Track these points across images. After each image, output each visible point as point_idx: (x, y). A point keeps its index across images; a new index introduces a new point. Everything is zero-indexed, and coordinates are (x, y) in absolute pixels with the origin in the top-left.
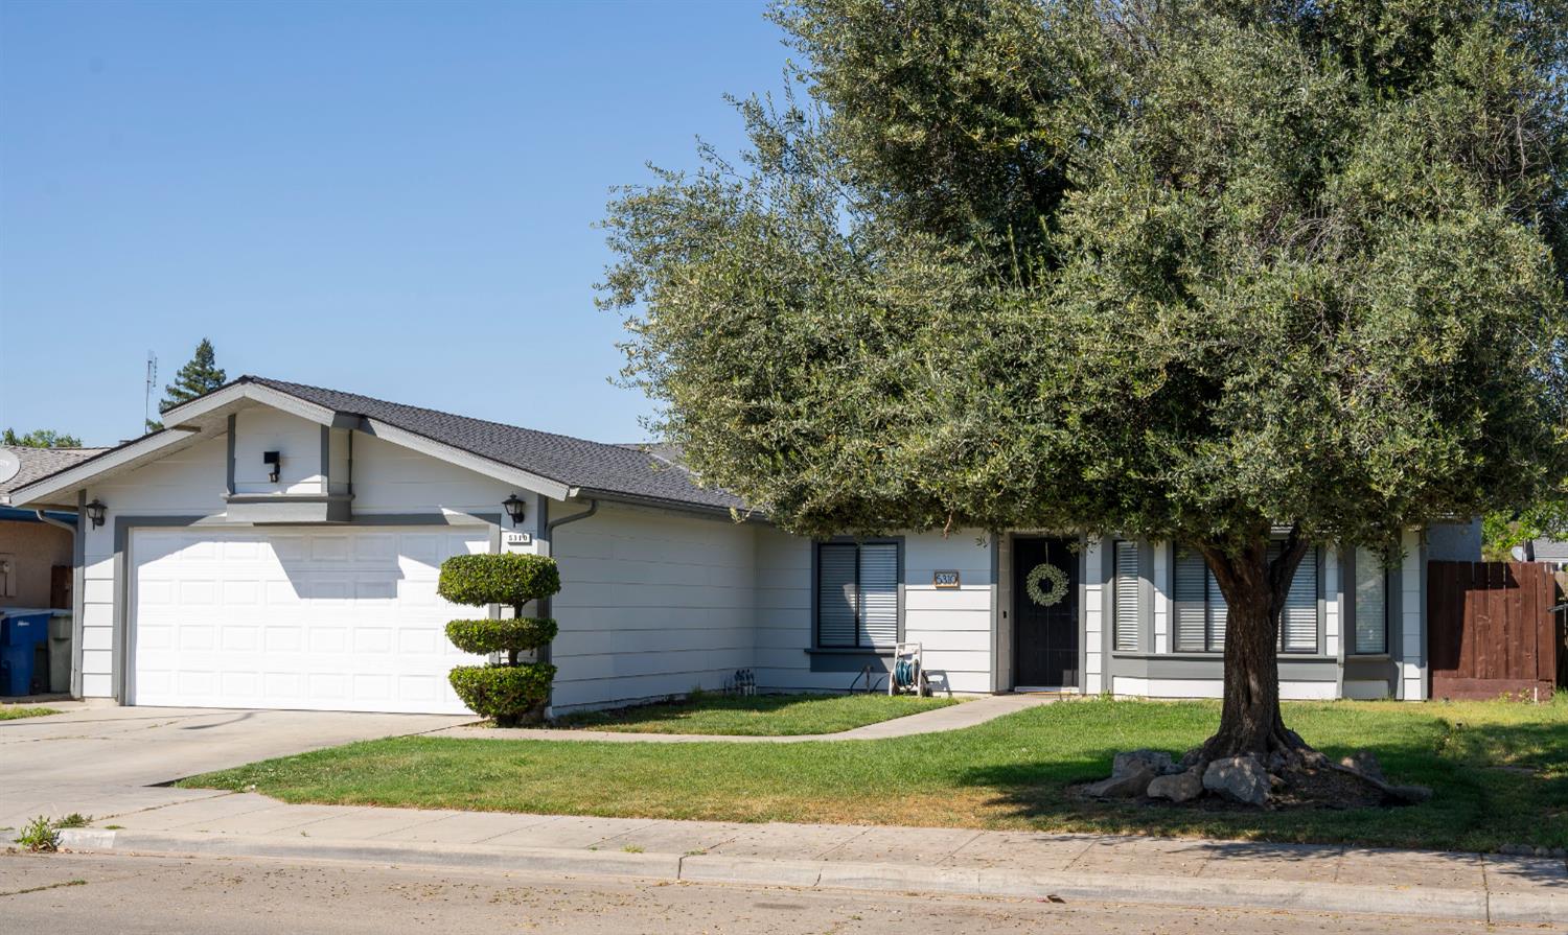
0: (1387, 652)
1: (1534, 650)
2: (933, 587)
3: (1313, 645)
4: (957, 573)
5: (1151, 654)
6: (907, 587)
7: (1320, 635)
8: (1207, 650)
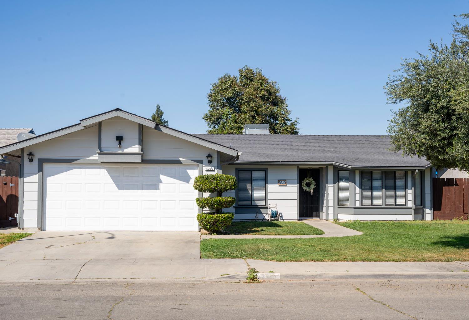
0: (421, 205)
1: (463, 205)
2: (278, 185)
3: (404, 203)
4: (286, 180)
5: (355, 207)
6: (269, 185)
7: (406, 201)
8: (372, 205)
